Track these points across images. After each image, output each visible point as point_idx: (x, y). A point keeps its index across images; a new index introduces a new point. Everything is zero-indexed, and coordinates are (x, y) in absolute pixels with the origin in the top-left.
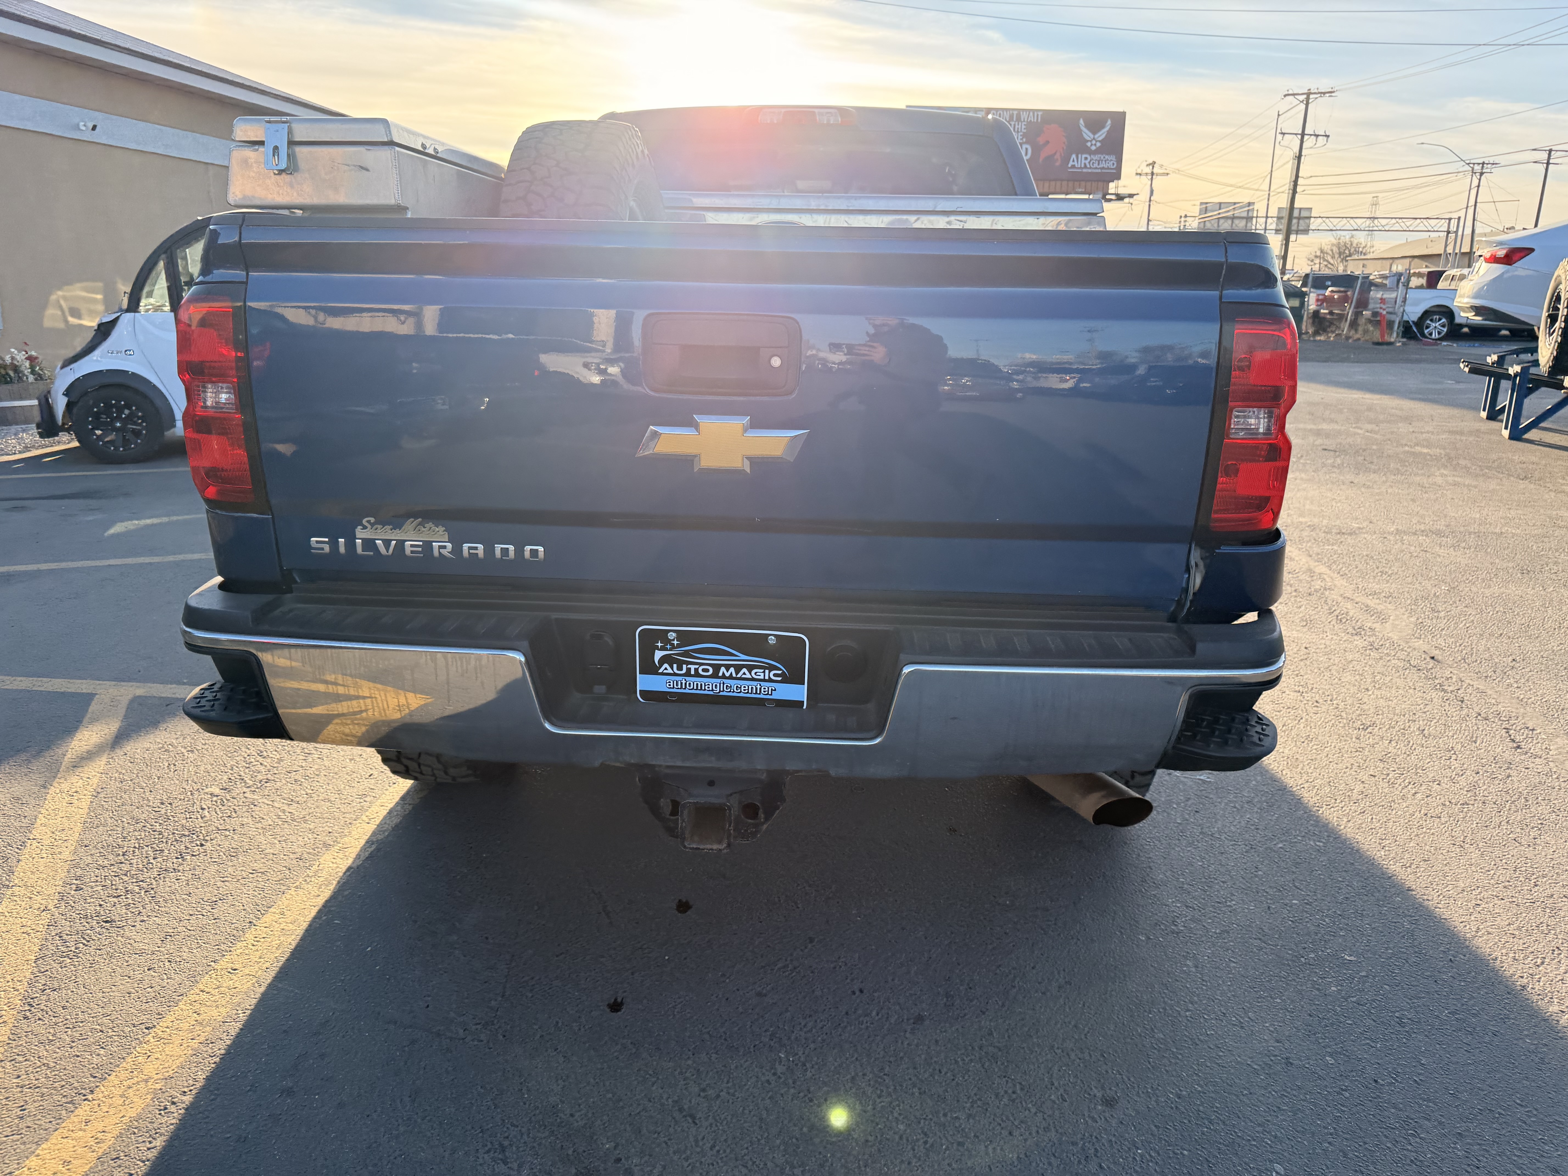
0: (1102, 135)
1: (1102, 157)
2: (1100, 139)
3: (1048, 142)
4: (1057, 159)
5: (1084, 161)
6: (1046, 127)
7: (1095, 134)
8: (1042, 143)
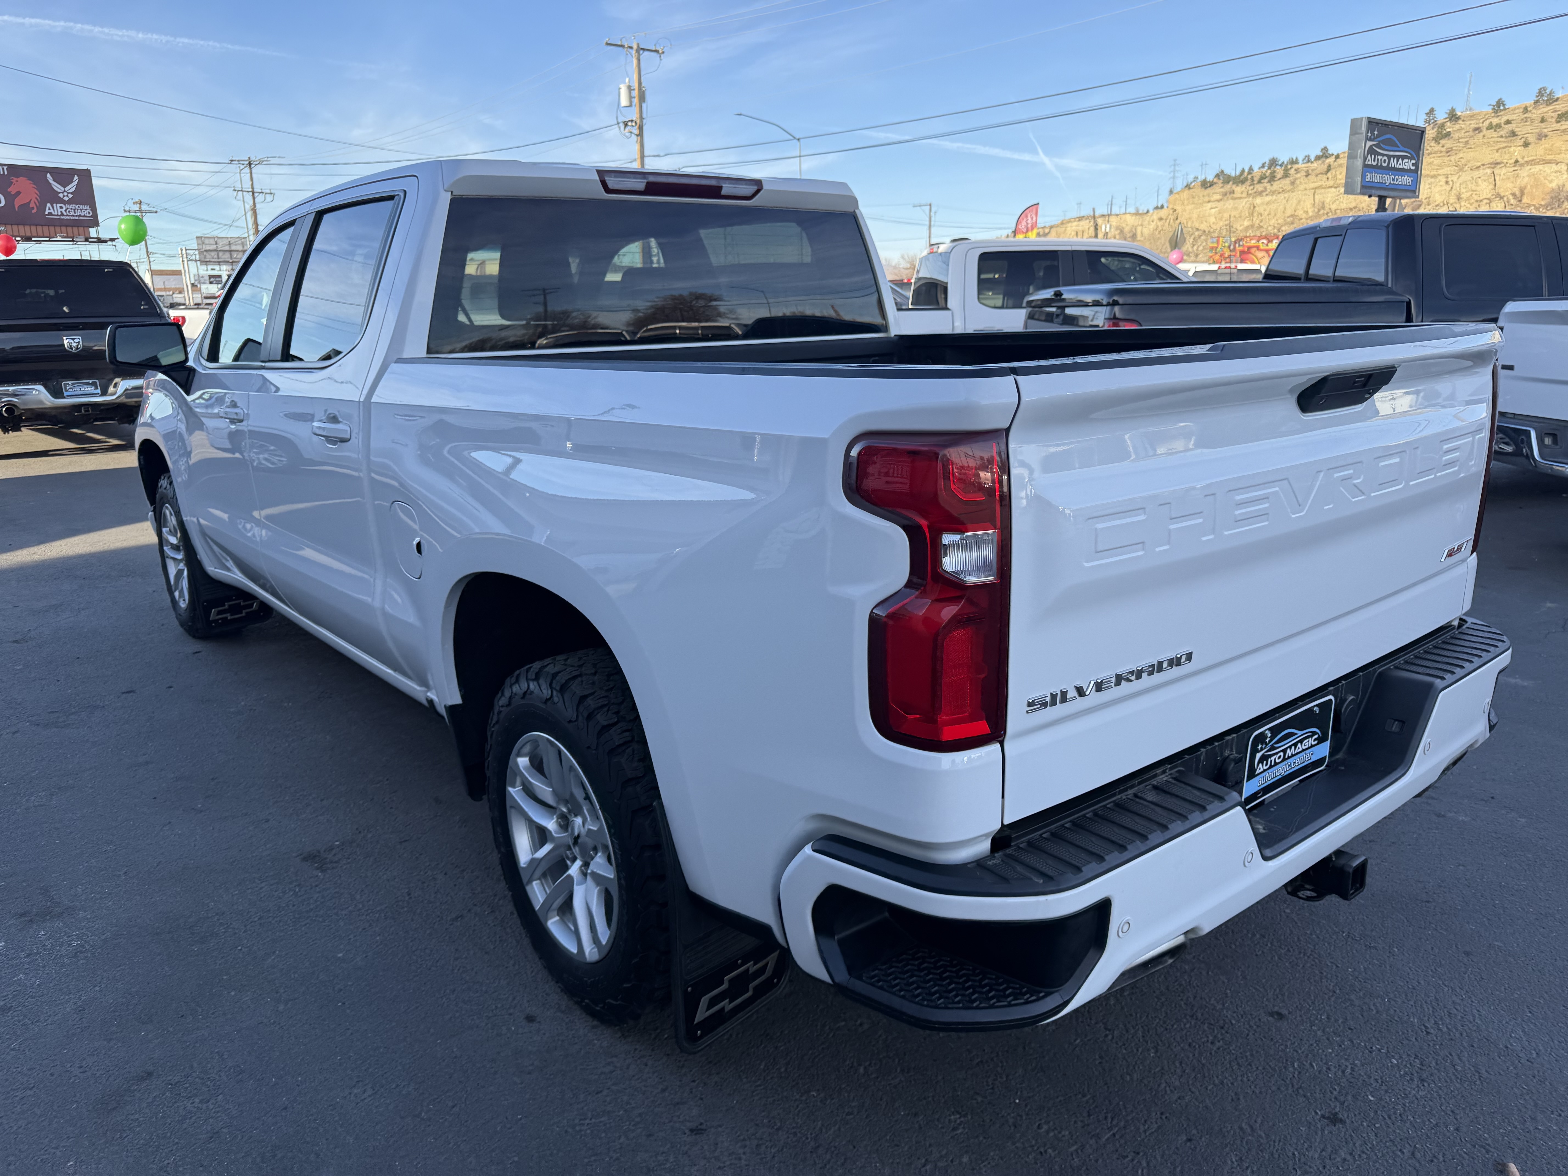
0: (71, 188)
1: (77, 207)
2: (71, 191)
3: (19, 193)
4: (33, 208)
5: (59, 210)
6: (14, 180)
7: (65, 187)
8: (13, 193)
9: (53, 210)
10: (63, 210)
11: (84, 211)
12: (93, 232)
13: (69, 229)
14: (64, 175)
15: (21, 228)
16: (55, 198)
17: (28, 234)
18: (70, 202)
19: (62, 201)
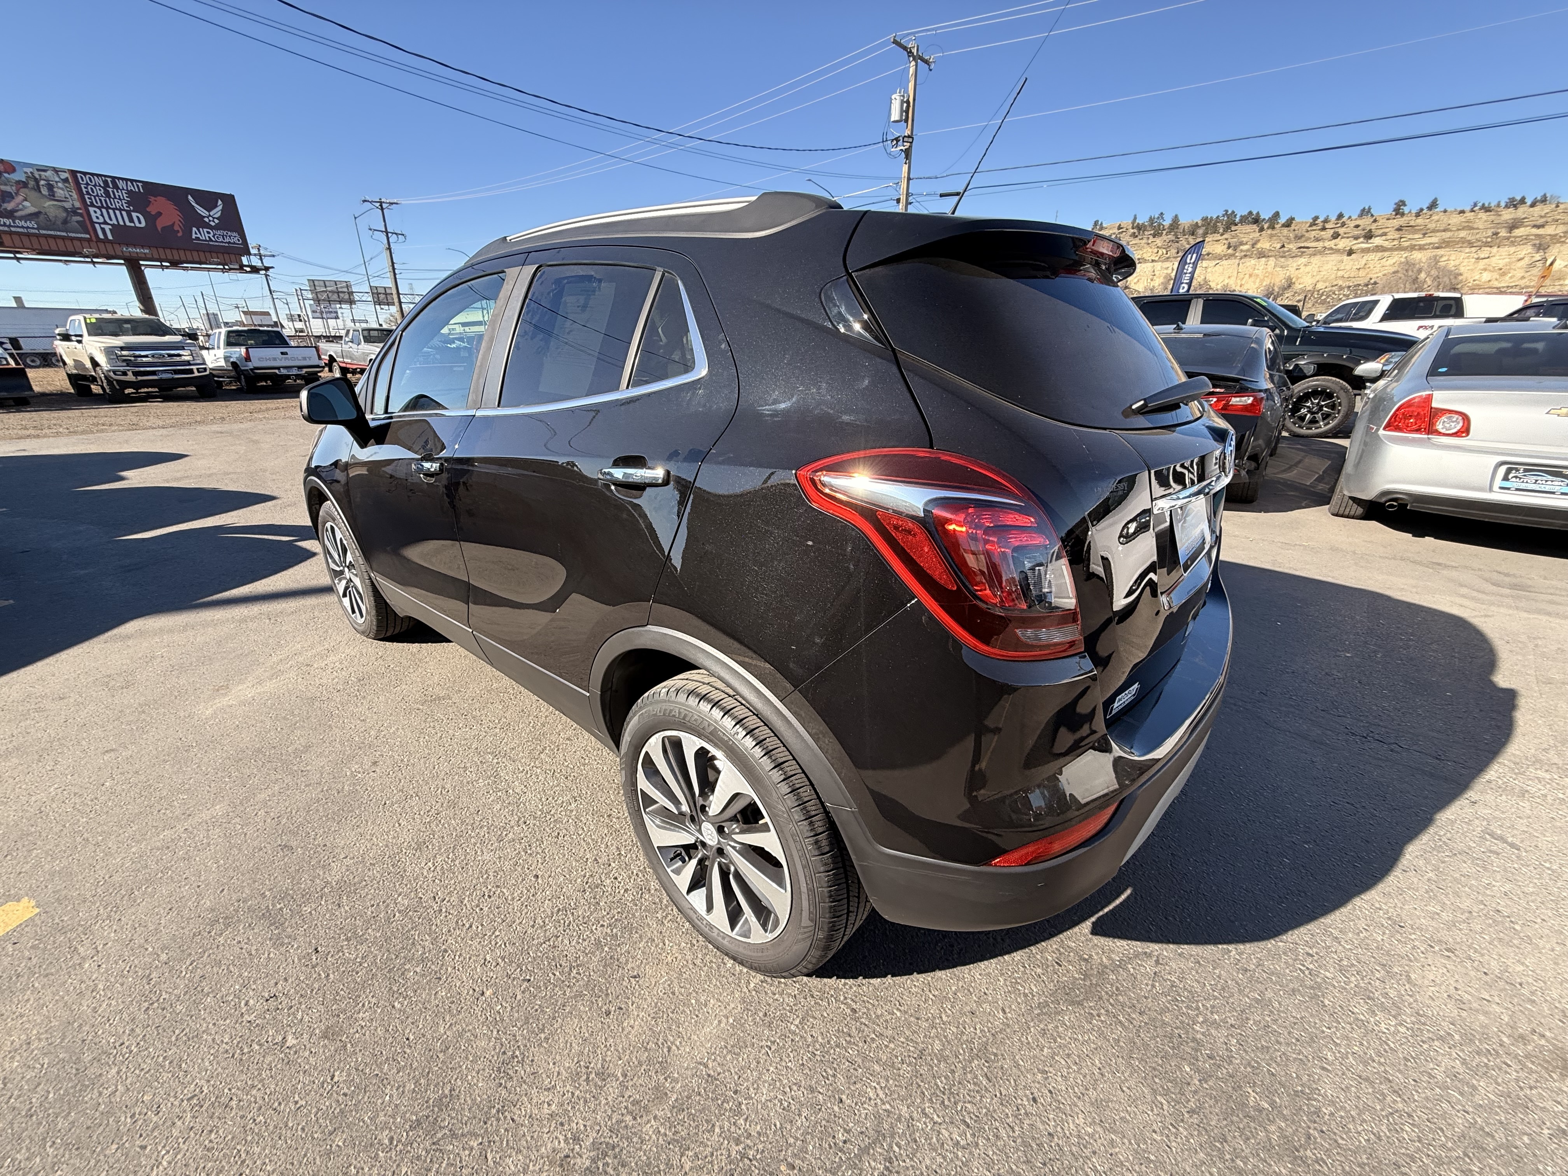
0: (217, 212)
1: (225, 233)
2: (216, 216)
3: (159, 214)
4: (178, 231)
5: (207, 235)
6: (152, 199)
7: (209, 211)
8: (153, 213)
9: (201, 235)
10: (211, 236)
11: (235, 238)
12: (245, 260)
13: (220, 255)
14: (208, 199)
15: (168, 251)
16: (201, 223)
17: (177, 258)
18: (216, 227)
19: (207, 226)
